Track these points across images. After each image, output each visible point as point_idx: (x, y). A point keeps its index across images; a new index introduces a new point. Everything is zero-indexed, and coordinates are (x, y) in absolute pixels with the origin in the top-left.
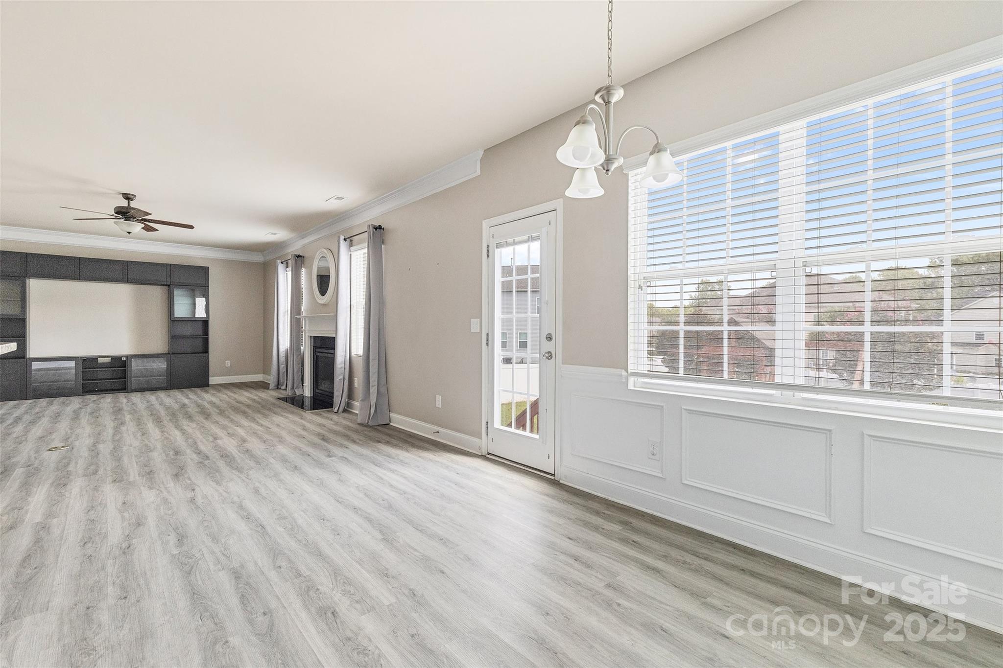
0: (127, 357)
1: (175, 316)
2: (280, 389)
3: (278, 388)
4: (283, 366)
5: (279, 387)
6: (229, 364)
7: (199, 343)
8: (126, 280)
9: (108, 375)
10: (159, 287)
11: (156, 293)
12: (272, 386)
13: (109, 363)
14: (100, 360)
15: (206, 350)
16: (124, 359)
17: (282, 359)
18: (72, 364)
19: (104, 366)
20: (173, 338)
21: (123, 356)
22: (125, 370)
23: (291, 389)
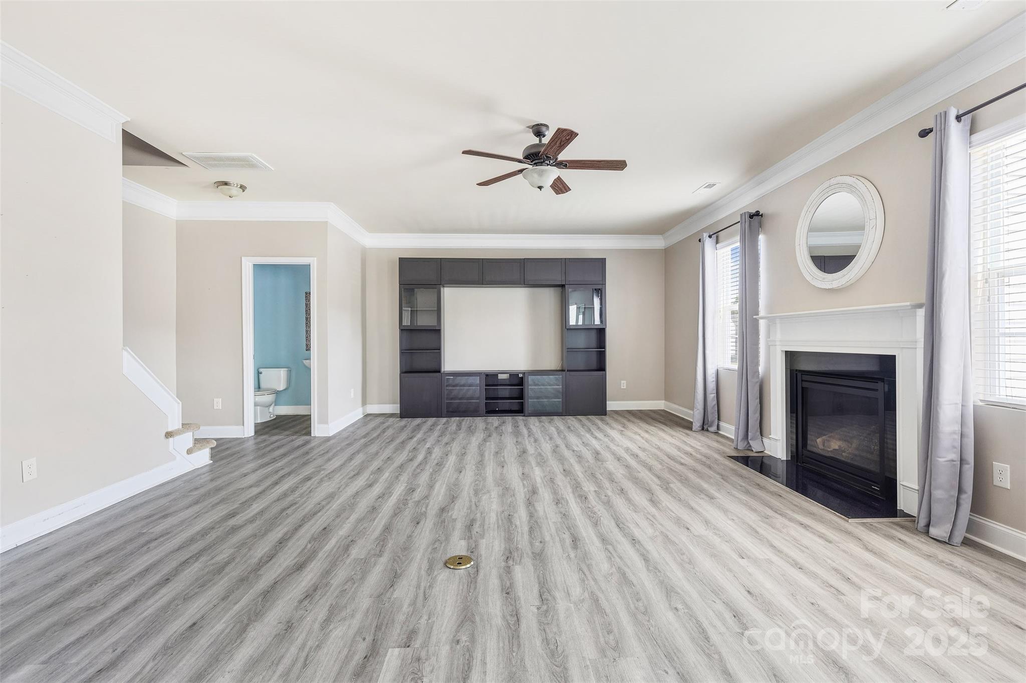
0: (524, 374)
1: (570, 324)
2: (707, 430)
3: (703, 429)
4: (711, 396)
5: (705, 427)
6: (625, 385)
7: (594, 358)
8: (523, 282)
9: (507, 394)
10: (552, 289)
11: (548, 297)
12: (697, 425)
13: (507, 379)
14: (501, 377)
15: (601, 367)
16: (521, 375)
17: (711, 385)
18: (477, 380)
19: (503, 384)
20: (567, 351)
21: (520, 373)
22: (523, 389)
23: (743, 439)
